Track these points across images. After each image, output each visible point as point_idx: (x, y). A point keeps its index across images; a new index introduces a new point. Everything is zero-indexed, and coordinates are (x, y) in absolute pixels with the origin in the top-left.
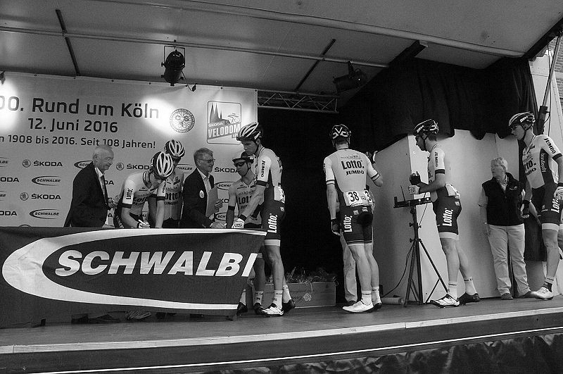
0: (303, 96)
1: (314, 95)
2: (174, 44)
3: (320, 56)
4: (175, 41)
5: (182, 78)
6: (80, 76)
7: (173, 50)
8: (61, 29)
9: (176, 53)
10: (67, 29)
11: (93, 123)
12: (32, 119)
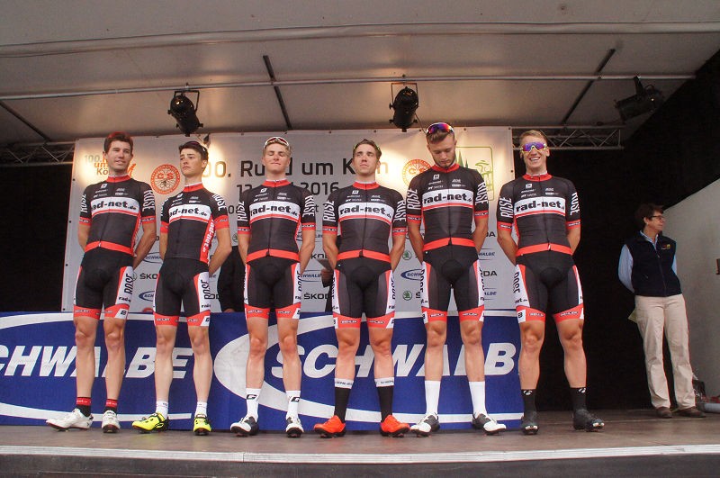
0: (572, 130)
1: (589, 127)
2: (403, 80)
3: (595, 75)
4: (404, 76)
5: (415, 121)
6: (292, 129)
7: (402, 87)
8: (268, 77)
9: (407, 90)
10: (276, 76)
11: (310, 186)
12: (240, 186)
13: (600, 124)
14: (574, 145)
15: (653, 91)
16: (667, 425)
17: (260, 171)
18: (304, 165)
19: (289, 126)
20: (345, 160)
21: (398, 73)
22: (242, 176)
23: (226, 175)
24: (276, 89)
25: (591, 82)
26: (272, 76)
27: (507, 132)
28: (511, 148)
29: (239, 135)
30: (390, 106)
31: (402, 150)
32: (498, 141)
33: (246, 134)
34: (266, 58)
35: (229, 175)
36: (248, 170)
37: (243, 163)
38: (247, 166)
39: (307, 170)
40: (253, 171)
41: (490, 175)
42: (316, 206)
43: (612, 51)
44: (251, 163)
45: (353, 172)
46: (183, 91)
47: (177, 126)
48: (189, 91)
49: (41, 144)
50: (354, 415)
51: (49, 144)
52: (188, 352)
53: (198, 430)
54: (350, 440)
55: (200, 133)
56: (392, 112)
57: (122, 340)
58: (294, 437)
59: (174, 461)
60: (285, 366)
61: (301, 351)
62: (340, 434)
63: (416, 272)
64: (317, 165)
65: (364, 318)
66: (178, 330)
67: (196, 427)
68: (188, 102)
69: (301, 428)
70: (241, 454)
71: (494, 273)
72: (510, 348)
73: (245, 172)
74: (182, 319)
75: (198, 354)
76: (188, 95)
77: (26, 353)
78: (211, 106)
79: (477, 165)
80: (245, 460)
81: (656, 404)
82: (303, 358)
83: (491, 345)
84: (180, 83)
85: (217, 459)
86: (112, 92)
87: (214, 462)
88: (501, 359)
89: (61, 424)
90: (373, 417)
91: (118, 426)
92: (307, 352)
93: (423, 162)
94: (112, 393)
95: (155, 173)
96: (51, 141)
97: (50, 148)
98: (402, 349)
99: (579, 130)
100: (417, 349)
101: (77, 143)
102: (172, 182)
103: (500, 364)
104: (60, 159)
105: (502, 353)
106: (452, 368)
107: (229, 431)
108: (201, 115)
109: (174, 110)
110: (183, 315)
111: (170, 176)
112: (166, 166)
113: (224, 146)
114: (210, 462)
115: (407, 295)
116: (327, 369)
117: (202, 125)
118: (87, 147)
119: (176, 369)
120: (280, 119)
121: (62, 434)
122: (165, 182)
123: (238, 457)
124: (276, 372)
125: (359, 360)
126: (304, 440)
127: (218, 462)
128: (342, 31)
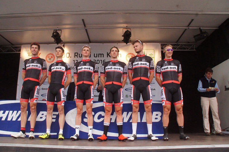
0: (180, 44)
1: (185, 43)
2: (126, 28)
3: (187, 27)
4: (127, 26)
5: (130, 41)
6: (91, 43)
7: (126, 30)
8: (84, 26)
9: (128, 31)
10: (86, 26)
11: (96, 61)
12: (74, 61)
13: (188, 43)
14: (180, 49)
15: (205, 33)
16: (209, 138)
17: (80, 56)
18: (94, 54)
19: (90, 42)
20: (107, 53)
21: (125, 25)
22: (75, 57)
23: (70, 57)
24: (86, 30)
25: (186, 29)
26: (85, 26)
27: (159, 45)
28: (160, 50)
29: (74, 44)
30: (122, 36)
31: (126, 50)
32: (156, 48)
33: (76, 44)
34: (83, 20)
35: (71, 57)
36: (77, 56)
37: (75, 53)
38: (76, 54)
39: (96, 56)
40: (78, 56)
41: (154, 58)
42: (98, 67)
43: (193, 20)
44: (78, 53)
45: (110, 57)
46: (57, 30)
47: (54, 41)
48: (58, 30)
49: (11, 46)
50: (110, 134)
51: (13, 46)
52: (57, 113)
53: (60, 138)
54: (108, 142)
55: (61, 43)
56: (123, 38)
57: (36, 109)
58: (90, 141)
59: (52, 148)
60: (88, 118)
61: (93, 113)
62: (105, 140)
63: (130, 89)
64: (99, 54)
65: (113, 103)
66: (54, 106)
67: (59, 137)
68: (58, 34)
69: (93, 138)
70: (74, 146)
71: (155, 89)
72: (160, 114)
73: (76, 56)
74: (55, 103)
75: (61, 114)
76: (58, 31)
77: (4, 113)
78: (65, 35)
79: (150, 55)
80: (75, 148)
81: (205, 131)
82: (94, 116)
83: (154, 112)
84: (55, 27)
85: (66, 148)
86: (33, 30)
87: (65, 149)
88: (157, 117)
89: (16, 136)
90: (116, 135)
91: (34, 137)
92: (95, 114)
93: (132, 54)
94: (32, 126)
95: (47, 56)
96: (14, 45)
97: (13, 48)
98: (125, 113)
99: (182, 44)
100: (130, 113)
101: (22, 46)
102: (52, 59)
103: (156, 119)
104: (16, 51)
105: (157, 115)
106: (141, 119)
107: (70, 139)
108: (62, 38)
109: (53, 36)
110: (56, 101)
111: (52, 57)
112: (50, 54)
113: (69, 48)
114: (64, 149)
115: (127, 96)
116: (101, 119)
117: (62, 41)
118: (25, 47)
119: (53, 118)
120: (87, 39)
121: (16, 139)
122: (50, 59)
123: (73, 147)
124: (85, 120)
125: (112, 117)
126: (94, 142)
127: (67, 149)
128: (107, 12)
